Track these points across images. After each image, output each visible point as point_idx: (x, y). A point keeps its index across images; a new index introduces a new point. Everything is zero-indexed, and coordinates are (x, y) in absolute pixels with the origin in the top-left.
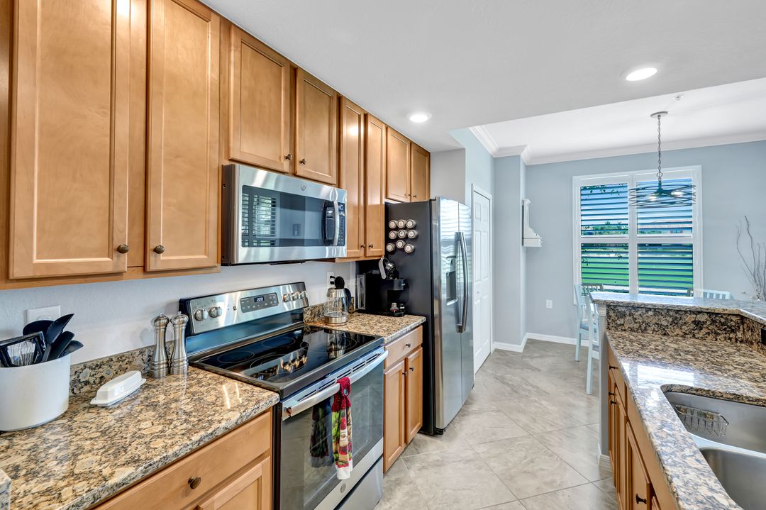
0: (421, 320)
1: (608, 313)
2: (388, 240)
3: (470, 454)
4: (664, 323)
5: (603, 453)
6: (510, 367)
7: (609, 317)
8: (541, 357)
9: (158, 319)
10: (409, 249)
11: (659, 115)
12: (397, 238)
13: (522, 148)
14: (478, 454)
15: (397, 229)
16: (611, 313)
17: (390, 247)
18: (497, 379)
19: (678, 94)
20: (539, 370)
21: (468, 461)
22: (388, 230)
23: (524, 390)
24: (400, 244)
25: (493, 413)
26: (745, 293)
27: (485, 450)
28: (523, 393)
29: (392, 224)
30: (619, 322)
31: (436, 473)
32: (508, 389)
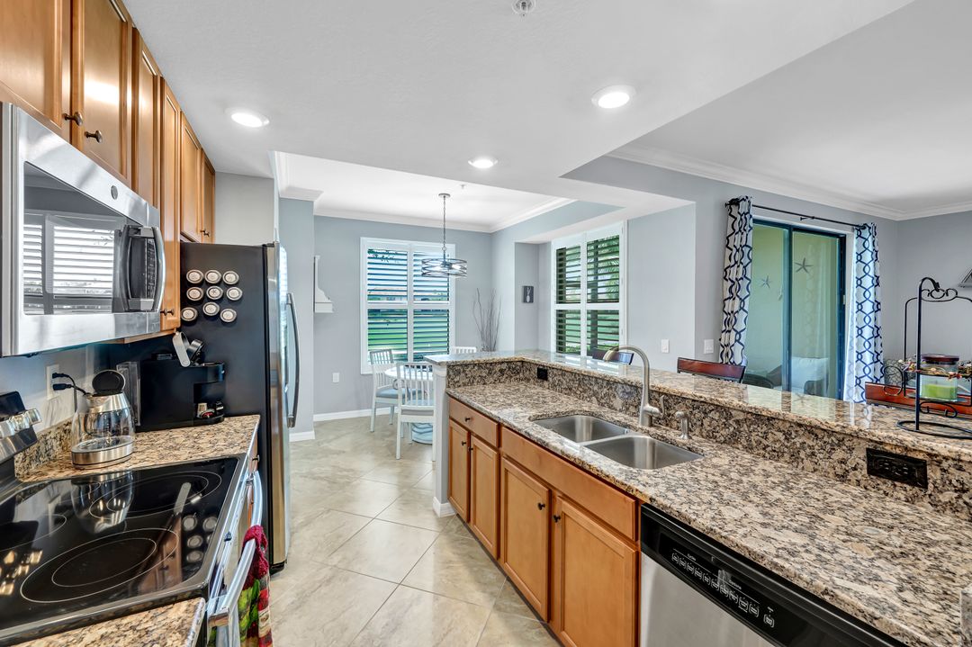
1: (448, 372)
2: (185, 302)
3: (326, 572)
4: (484, 375)
5: (443, 502)
6: (312, 459)
7: (448, 375)
8: (338, 438)
10: (229, 315)
11: (445, 195)
12: (205, 299)
13: (318, 193)
14: (335, 566)
15: (204, 284)
16: (451, 373)
17: (191, 314)
18: (306, 477)
19: (463, 183)
20: (344, 452)
21: (329, 581)
22: (185, 285)
23: (342, 477)
24: (211, 309)
25: (325, 516)
27: (340, 557)
28: (342, 481)
29: (194, 276)
30: (456, 380)
31: (300, 617)
32: (325, 482)
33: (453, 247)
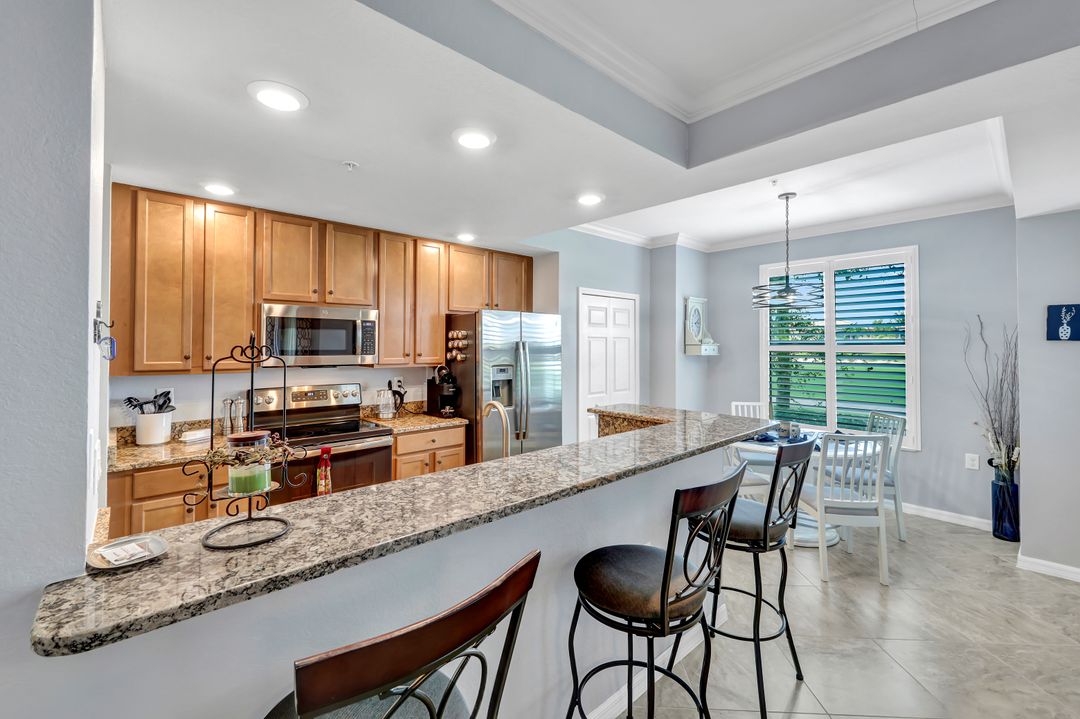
0: (466, 422)
2: (448, 350)
9: (226, 400)
10: (459, 357)
11: (787, 196)
12: (453, 348)
13: (674, 236)
15: (452, 339)
17: (449, 356)
22: (448, 340)
24: (454, 353)
26: (976, 423)
29: (450, 335)
33: (912, 250)
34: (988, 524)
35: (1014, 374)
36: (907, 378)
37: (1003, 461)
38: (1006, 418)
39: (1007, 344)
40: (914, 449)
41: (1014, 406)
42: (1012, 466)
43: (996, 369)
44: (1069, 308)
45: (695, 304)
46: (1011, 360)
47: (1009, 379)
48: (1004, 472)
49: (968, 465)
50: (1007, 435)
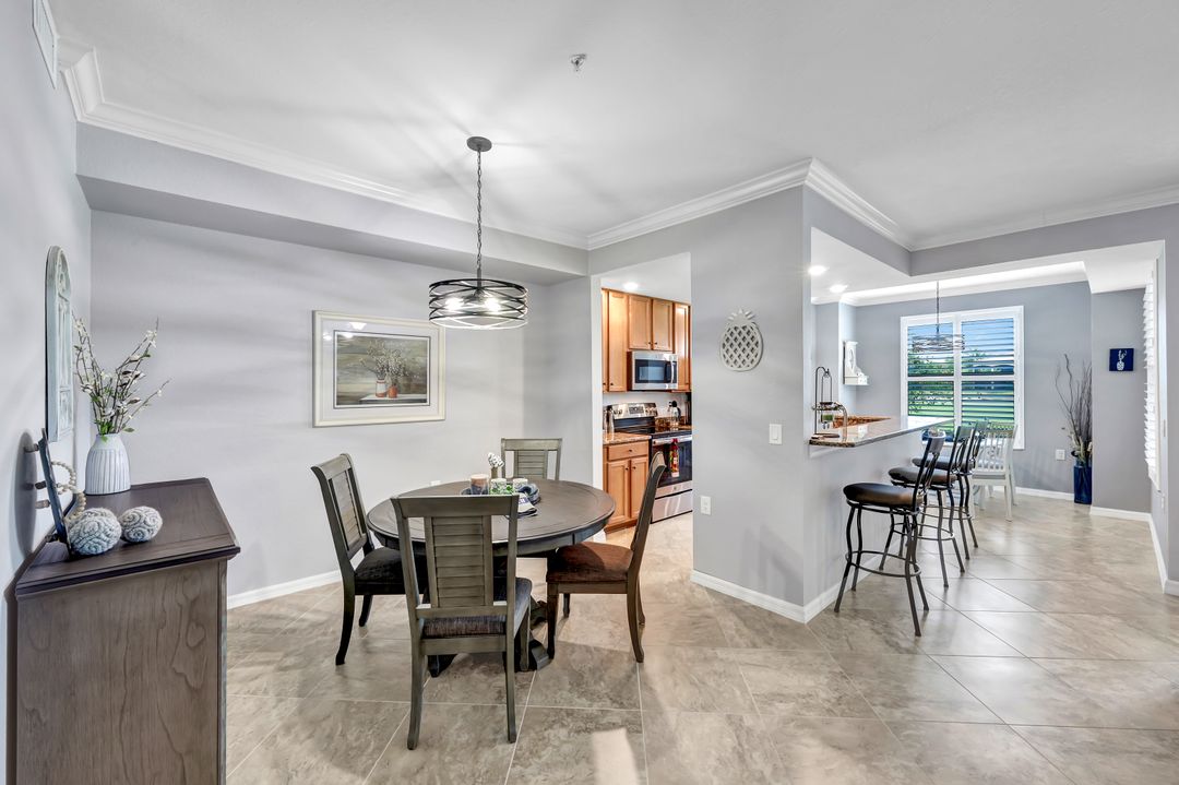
33: (1019, 309)
34: (1071, 497)
35: (1090, 394)
36: (1016, 399)
37: (1082, 452)
38: (1084, 423)
39: (1085, 374)
40: (1019, 448)
41: (1089, 415)
42: (1088, 455)
43: (1077, 391)
44: (1123, 350)
45: (851, 346)
46: (1088, 385)
47: (1086, 397)
48: (1082, 459)
49: (1058, 457)
50: (1084, 435)
